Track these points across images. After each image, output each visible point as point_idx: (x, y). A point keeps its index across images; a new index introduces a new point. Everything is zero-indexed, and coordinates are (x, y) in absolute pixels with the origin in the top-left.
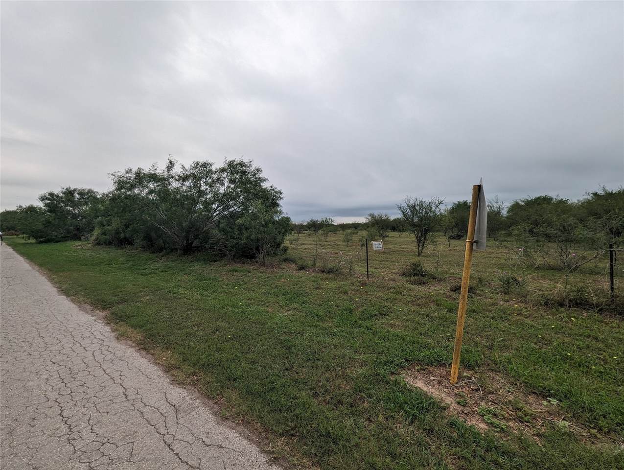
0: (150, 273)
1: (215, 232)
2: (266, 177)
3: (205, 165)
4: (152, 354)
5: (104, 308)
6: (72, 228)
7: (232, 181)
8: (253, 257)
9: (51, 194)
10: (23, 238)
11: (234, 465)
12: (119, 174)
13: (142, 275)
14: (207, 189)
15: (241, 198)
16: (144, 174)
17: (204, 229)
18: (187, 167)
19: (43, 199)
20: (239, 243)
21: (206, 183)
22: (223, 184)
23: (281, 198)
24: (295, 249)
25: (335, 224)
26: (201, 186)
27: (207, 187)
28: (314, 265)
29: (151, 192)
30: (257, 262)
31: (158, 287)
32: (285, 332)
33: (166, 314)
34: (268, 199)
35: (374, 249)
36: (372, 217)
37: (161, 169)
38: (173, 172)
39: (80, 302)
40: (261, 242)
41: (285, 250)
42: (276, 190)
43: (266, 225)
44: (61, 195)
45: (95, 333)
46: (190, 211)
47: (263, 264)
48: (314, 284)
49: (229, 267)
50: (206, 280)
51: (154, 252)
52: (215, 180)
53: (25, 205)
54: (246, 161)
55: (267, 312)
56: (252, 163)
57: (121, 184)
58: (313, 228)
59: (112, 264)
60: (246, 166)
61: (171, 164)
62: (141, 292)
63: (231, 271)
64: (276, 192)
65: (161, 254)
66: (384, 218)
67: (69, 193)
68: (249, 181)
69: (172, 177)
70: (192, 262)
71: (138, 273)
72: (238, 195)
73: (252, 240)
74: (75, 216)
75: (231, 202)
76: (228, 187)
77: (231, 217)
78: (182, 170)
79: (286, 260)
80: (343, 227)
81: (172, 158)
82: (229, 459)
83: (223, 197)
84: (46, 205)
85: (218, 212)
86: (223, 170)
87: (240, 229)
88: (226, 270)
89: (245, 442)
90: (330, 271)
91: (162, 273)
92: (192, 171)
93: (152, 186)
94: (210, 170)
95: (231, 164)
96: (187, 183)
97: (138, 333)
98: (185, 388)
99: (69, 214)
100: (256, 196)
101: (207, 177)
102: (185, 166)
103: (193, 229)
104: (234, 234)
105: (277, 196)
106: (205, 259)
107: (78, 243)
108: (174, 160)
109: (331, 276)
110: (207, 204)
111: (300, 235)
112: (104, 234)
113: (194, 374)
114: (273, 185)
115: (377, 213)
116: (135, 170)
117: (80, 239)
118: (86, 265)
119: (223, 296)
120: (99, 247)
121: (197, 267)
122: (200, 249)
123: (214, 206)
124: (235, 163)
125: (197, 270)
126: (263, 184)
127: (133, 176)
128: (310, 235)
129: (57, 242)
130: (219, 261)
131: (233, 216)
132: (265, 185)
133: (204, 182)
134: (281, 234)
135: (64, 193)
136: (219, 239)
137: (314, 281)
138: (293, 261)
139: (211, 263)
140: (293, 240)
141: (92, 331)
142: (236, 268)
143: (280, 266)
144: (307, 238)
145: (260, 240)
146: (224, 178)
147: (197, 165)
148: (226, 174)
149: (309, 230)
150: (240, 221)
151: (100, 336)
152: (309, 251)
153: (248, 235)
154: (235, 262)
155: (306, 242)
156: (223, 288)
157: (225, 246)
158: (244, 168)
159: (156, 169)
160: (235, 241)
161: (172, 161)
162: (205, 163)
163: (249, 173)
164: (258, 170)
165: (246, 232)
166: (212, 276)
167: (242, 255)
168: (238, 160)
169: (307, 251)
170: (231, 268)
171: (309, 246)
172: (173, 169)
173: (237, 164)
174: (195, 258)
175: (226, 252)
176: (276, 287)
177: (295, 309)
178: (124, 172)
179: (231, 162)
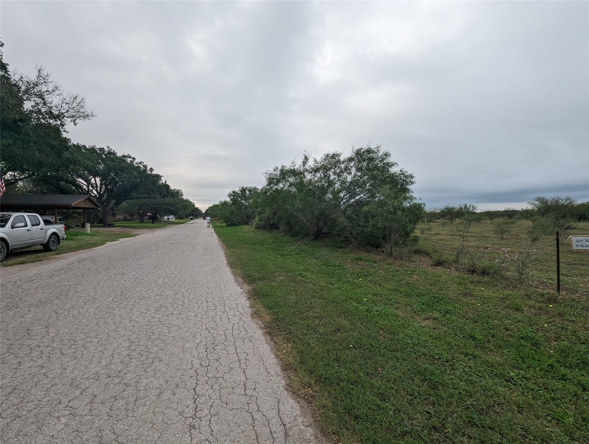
0: (287, 255)
1: (342, 219)
2: (395, 161)
3: (334, 156)
5: (249, 283)
6: (244, 215)
7: (359, 169)
8: (378, 246)
9: (234, 192)
10: (220, 222)
12: (269, 172)
13: (281, 255)
14: (336, 178)
15: (368, 185)
16: (286, 170)
17: (333, 216)
18: (319, 159)
19: (230, 196)
20: (365, 231)
21: (335, 173)
22: (350, 173)
23: (413, 183)
24: (427, 240)
25: (478, 211)
26: (330, 176)
27: (336, 177)
28: (456, 261)
29: (291, 185)
30: (383, 252)
31: (291, 269)
33: (293, 298)
34: (397, 184)
36: (541, 202)
37: (298, 165)
38: (307, 167)
39: (236, 274)
40: (388, 230)
41: (416, 239)
42: (406, 174)
43: (395, 213)
44: (239, 192)
45: (239, 306)
46: (321, 198)
47: (391, 255)
49: (353, 255)
50: (332, 266)
51: (292, 236)
52: (343, 170)
53: (223, 200)
54: (373, 147)
56: (379, 149)
57: (271, 181)
58: (448, 216)
59: (263, 245)
60: (373, 152)
61: (306, 159)
62: (278, 271)
63: (356, 259)
64: (406, 176)
65: (297, 238)
67: (243, 190)
68: (376, 167)
69: (307, 171)
70: (320, 247)
71: (278, 254)
72: (364, 183)
73: (378, 228)
74: (246, 207)
75: (358, 190)
76: (355, 175)
77: (357, 204)
78: (314, 163)
79: (417, 252)
80: (491, 215)
81: (307, 153)
83: (350, 185)
84: (232, 200)
85: (345, 201)
86: (350, 160)
87: (366, 217)
88: (351, 258)
90: (484, 273)
91: (296, 256)
92: (322, 163)
93: (292, 180)
94: (339, 160)
95: (358, 153)
96: (318, 175)
97: (267, 314)
99: (243, 205)
100: (384, 181)
101: (336, 167)
102: (316, 159)
103: (322, 217)
104: (360, 221)
105: (408, 180)
106: (332, 245)
107: (247, 227)
108: (308, 155)
109: (486, 279)
110: (336, 194)
111: (431, 224)
112: (261, 220)
114: (403, 169)
115: (549, 197)
116: (280, 167)
117: (248, 224)
118: (248, 244)
119: (346, 286)
120: (258, 230)
121: (325, 253)
122: (328, 235)
123: (342, 195)
124: (362, 151)
125: (324, 255)
126: (392, 169)
127: (278, 173)
128: (444, 224)
129: (236, 226)
130: (345, 248)
131: (359, 203)
132: (393, 170)
133: (333, 173)
134: (412, 222)
135: (240, 191)
136: (346, 227)
138: (427, 254)
139: (337, 249)
140: (426, 230)
141: (237, 303)
142: (361, 256)
143: (411, 258)
144: (441, 228)
145: (387, 229)
146: (351, 167)
147: (327, 157)
148: (353, 163)
149: (442, 219)
150: (366, 208)
151: (241, 310)
152: (446, 243)
153: (375, 223)
154: (360, 250)
155: (440, 232)
156: (347, 277)
157: (351, 234)
158: (371, 155)
159: (295, 166)
160: (360, 229)
161: (307, 156)
162: (334, 155)
163: (376, 159)
164: (387, 155)
165: (372, 220)
166: (337, 263)
167: (368, 244)
168: (365, 147)
169: (443, 242)
170: (356, 257)
171: (445, 237)
172: (307, 163)
173: (364, 152)
174: (323, 244)
175: (352, 239)
176: (407, 284)
177: (435, 319)
178: (272, 170)
179: (358, 150)
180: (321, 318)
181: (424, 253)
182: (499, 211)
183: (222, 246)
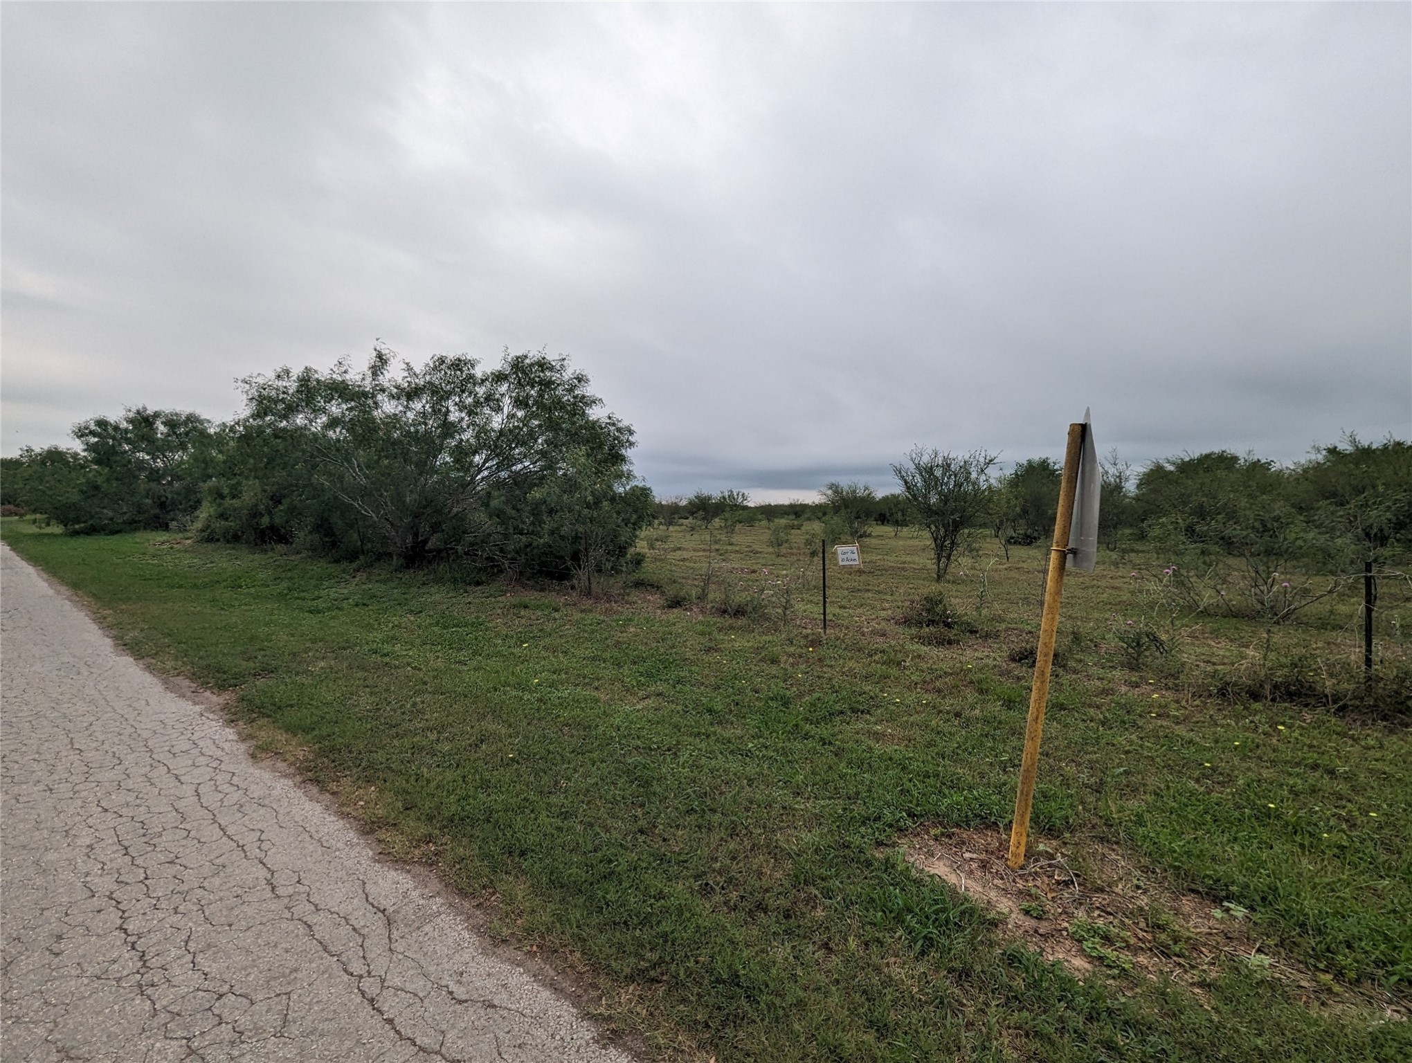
0: (329, 609)
1: (480, 517)
2: (598, 396)
3: (458, 365)
4: (333, 794)
5: (221, 687)
6: (148, 501)
7: (520, 403)
8: (562, 576)
9: (102, 423)
10: (35, 521)
11: (520, 1046)
12: (261, 380)
13: (310, 612)
14: (463, 419)
15: (540, 441)
16: (318, 381)
17: (455, 510)
18: (418, 368)
19: (81, 433)
20: (535, 544)
21: (461, 407)
22: (499, 409)
23: (631, 444)
24: (661, 560)
25: (751, 504)
26: (448, 411)
27: (463, 415)
28: (702, 597)
29: (334, 423)
30: (573, 588)
31: (347, 641)
32: (637, 748)
33: (365, 701)
34: (601, 446)
35: (841, 563)
36: (836, 492)
37: (357, 372)
38: (385, 379)
39: (164, 671)
40: (583, 541)
41: (638, 561)
42: (620, 425)
43: (597, 503)
44: (124, 425)
45: (201, 743)
46: (424, 467)
47: (588, 593)
48: (705, 640)
49: (509, 599)
50: (455, 626)
51: (337, 561)
52: (482, 400)
54: (552, 357)
55: (597, 701)
56: (566, 363)
57: (265, 403)
58: (701, 512)
59: (241, 587)
60: (552, 368)
61: (381, 361)
62: (307, 650)
63: (515, 606)
64: (619, 430)
65: (354, 565)
66: (860, 493)
67: (144, 421)
68: (559, 404)
69: (383, 390)
70: (424, 584)
71: (301, 608)
72: (532, 436)
73: (562, 538)
74: (155, 475)
75: (517, 451)
76: (511, 416)
77: (516, 483)
78: (406, 374)
79: (639, 584)
80: (770, 512)
81: (383, 346)
82: (508, 1032)
83: (498, 438)
84: (90, 448)
85: (486, 473)
86: (499, 377)
87: (535, 512)
88: (502, 605)
89: (546, 994)
90: (739, 612)
91: (357, 609)
92: (428, 378)
93: (336, 408)
94: (471, 377)
95: (518, 365)
96: (417, 405)
97: (301, 745)
98: (409, 871)
99: (141, 469)
100: (574, 437)
101: (463, 391)
102: (412, 364)
103: (429, 511)
104: (524, 522)
105: (624, 438)
106: (455, 579)
107: (161, 536)
108: (387, 351)
109: (742, 621)
110: (462, 453)
111: (671, 528)
112: (222, 516)
113: (428, 839)
114: (612, 413)
115: (845, 482)
116: (297, 371)
117: (166, 527)
118: (181, 586)
119: (494, 663)
120: (210, 546)
121: (437, 597)
122: (444, 554)
123: (478, 459)
124: (528, 361)
125: (435, 603)
126: (591, 411)
127: (292, 386)
128: (693, 529)
129: (114, 532)
130: (488, 584)
131: (522, 482)
132: (595, 413)
133: (456, 404)
134: (629, 525)
135: (130, 421)
136: (489, 535)
137: (703, 634)
138: (655, 587)
139: (468, 588)
140: (657, 540)
141: (194, 738)
142: (526, 600)
143: (626, 597)
144: (688, 536)
145: (581, 538)
146: (502, 395)
147: (440, 364)
148: (506, 385)
149: (691, 518)
150: (536, 494)
151: (212, 750)
152: (692, 565)
153: (555, 526)
154: (524, 586)
155: (685, 545)
156: (496, 646)
157: (501, 550)
158: (548, 374)
159: (345, 372)
160: (524, 539)
161: (383, 352)
162: (460, 360)
163: (558, 385)
164: (580, 379)
165: (549, 519)
166: (471, 618)
167: (540, 572)
168: (534, 354)
169: (688, 564)
170: (513, 601)
171: (692, 554)
172: (385, 372)
173: (532, 365)
174: (432, 577)
175: (503, 564)
176: (618, 644)
177: (659, 695)
178: (272, 375)
179: (518, 358)
180: (441, 729)
181: (652, 586)
182: (783, 506)
183: (74, 598)
